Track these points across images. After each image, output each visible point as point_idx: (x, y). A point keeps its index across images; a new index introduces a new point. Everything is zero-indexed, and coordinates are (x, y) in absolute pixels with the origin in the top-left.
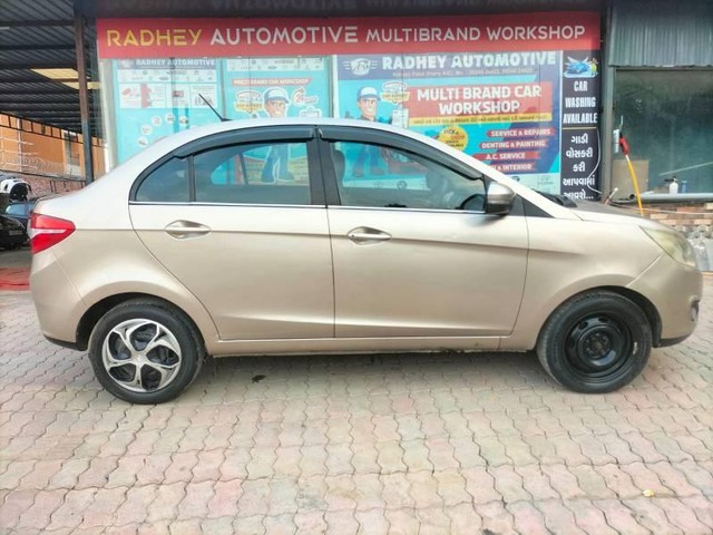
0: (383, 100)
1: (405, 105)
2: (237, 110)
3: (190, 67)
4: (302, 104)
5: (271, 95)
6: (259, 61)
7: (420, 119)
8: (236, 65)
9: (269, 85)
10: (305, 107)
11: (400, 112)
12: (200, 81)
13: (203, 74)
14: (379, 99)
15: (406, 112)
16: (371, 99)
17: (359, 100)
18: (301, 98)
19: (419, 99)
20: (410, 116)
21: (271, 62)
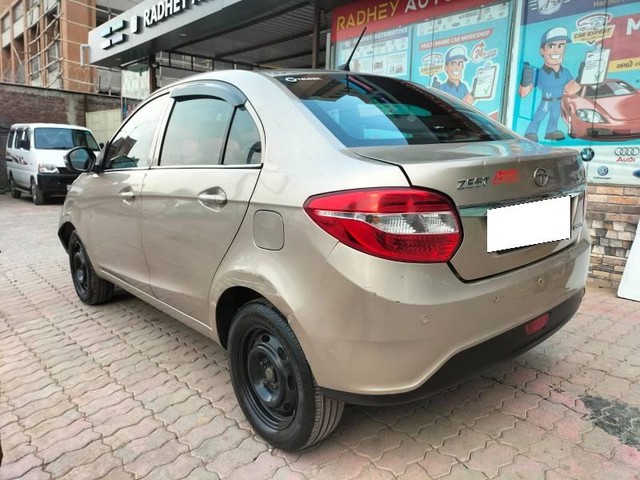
0: (574, 41)
1: (604, 44)
2: (422, 74)
3: (388, 38)
4: (480, 59)
5: (452, 55)
6: (444, 20)
7: (627, 61)
8: (424, 28)
9: (451, 44)
10: (482, 63)
11: (596, 56)
12: (395, 50)
13: (398, 42)
14: (569, 41)
15: (607, 53)
16: (558, 43)
17: (543, 46)
18: (480, 53)
19: (629, 32)
20: (612, 58)
21: (455, 18)
